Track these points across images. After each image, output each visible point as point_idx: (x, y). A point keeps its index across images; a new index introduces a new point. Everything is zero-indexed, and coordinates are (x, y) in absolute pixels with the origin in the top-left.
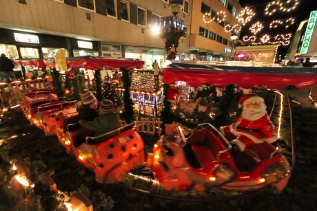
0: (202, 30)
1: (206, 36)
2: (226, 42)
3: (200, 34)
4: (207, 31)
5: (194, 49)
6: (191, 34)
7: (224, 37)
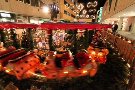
0: (65, 11)
1: (67, 14)
2: (74, 17)
3: (64, 13)
4: (67, 12)
5: (63, 19)
6: (60, 13)
7: (74, 15)
